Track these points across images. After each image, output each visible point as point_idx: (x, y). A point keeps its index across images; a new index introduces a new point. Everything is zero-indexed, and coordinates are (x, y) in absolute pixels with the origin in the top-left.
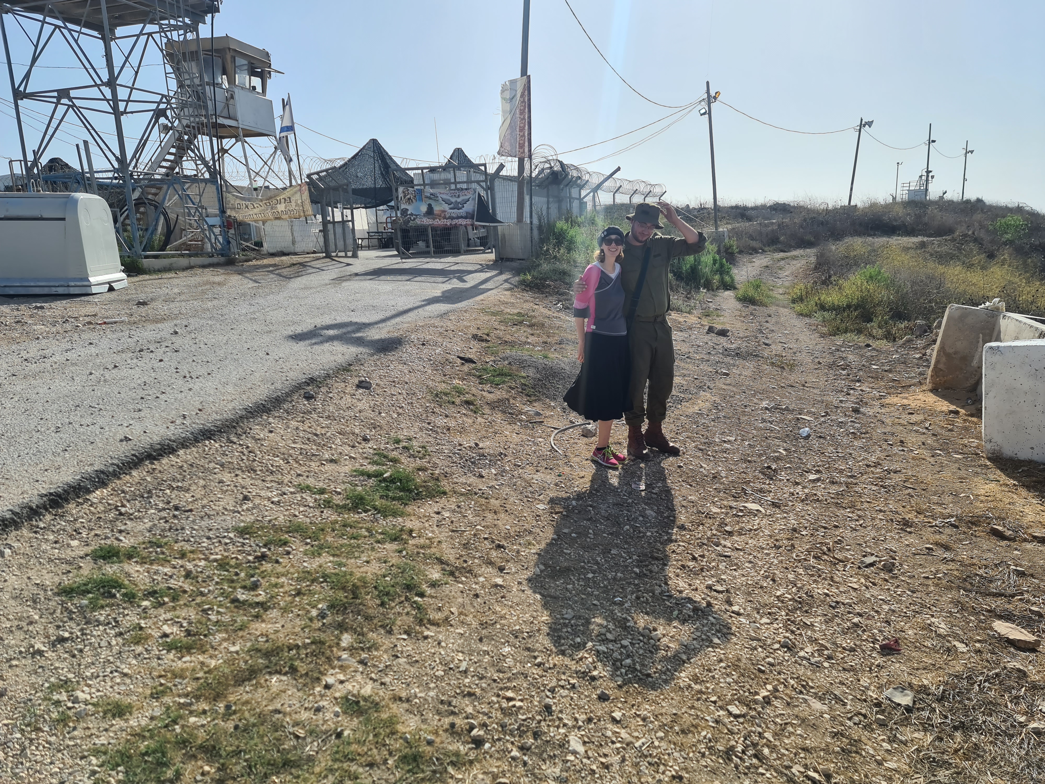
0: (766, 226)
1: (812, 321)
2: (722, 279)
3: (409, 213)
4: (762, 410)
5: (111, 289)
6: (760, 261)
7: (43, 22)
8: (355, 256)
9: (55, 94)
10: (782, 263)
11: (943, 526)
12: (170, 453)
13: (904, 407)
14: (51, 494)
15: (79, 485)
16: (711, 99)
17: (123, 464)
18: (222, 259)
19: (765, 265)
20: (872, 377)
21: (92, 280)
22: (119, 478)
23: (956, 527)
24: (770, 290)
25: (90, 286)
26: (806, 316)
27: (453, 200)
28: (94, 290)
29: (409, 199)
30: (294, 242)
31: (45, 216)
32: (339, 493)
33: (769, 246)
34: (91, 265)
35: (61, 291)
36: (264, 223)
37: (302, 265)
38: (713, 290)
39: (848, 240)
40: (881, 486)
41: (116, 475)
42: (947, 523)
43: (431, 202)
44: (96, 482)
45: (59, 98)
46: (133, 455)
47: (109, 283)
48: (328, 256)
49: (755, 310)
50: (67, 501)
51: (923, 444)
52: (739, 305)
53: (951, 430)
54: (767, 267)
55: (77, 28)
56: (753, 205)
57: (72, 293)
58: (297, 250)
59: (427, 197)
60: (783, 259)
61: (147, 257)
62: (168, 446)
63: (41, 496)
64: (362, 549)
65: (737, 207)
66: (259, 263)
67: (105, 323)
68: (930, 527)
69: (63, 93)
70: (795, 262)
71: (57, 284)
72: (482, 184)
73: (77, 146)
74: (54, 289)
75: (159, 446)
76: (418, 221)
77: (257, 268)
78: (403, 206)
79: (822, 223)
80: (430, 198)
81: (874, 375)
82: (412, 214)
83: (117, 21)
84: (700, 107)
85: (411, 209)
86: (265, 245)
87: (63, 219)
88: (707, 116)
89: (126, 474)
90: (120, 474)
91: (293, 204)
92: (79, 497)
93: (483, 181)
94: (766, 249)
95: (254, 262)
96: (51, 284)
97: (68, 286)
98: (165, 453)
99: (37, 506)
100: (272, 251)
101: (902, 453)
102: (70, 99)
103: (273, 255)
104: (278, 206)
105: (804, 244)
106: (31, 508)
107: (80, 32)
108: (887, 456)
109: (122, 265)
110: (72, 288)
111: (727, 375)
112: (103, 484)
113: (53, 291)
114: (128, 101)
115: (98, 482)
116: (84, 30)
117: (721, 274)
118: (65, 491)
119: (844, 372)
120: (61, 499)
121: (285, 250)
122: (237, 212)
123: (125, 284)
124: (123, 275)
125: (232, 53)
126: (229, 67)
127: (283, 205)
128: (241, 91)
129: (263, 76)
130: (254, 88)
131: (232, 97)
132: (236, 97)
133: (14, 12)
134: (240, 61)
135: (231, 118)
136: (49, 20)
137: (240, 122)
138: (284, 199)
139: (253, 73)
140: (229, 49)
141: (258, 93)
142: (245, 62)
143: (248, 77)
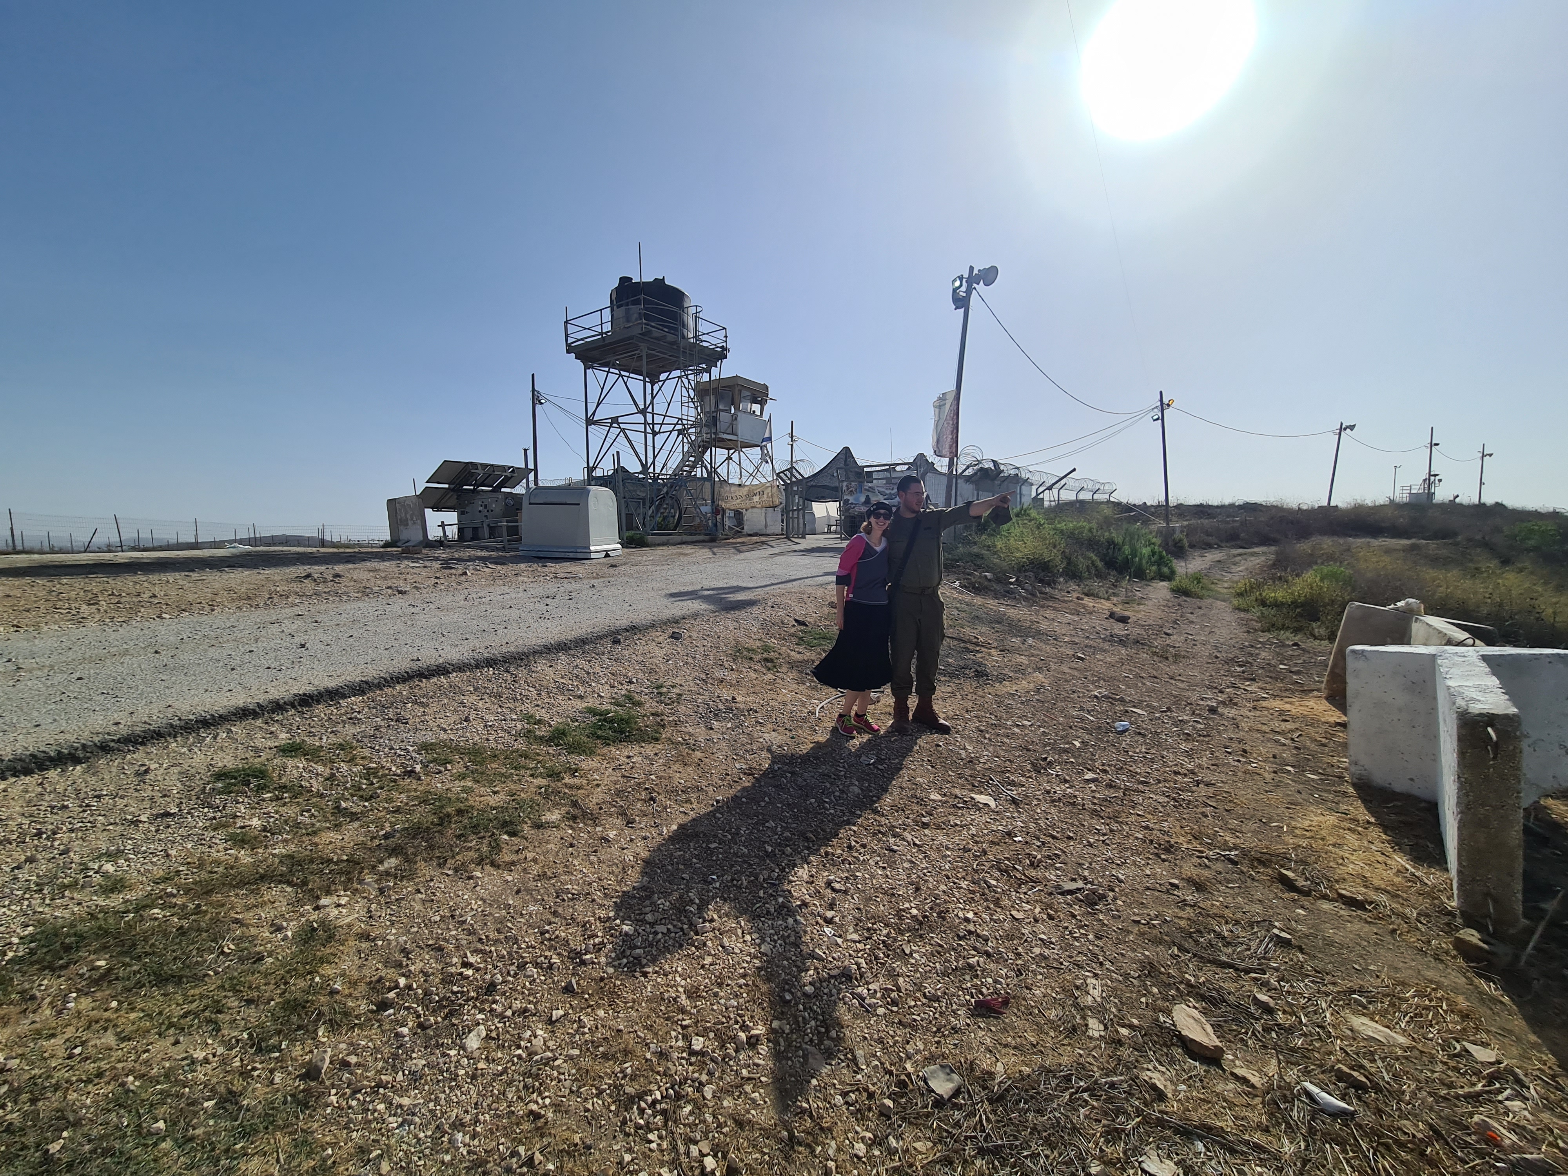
0: (1228, 523)
1: (1249, 616)
2: (1160, 570)
3: (850, 502)
4: (1090, 697)
5: (607, 556)
6: (1212, 556)
7: (608, 372)
8: (804, 537)
9: (610, 421)
10: (1238, 559)
11: (1217, 859)
13: (1282, 712)
16: (1163, 406)
19: (1218, 559)
20: (1271, 677)
21: (592, 548)
23: (1234, 863)
24: (1213, 583)
25: (590, 553)
26: (1244, 610)
27: (888, 492)
28: (593, 555)
30: (766, 526)
31: (568, 502)
32: (551, 726)
33: (1227, 542)
34: (593, 537)
35: (571, 555)
36: (745, 509)
37: (763, 543)
38: (1147, 580)
39: (1315, 539)
40: (1174, 799)
42: (1224, 856)
43: (869, 493)
45: (611, 424)
47: (606, 551)
48: (788, 538)
49: (1185, 601)
51: (1274, 757)
52: (1169, 596)
53: (1324, 745)
54: (1219, 561)
55: (627, 374)
56: (1220, 504)
57: (578, 557)
58: (768, 532)
59: (866, 490)
60: (1240, 555)
61: (653, 534)
65: (1201, 505)
66: (734, 541)
68: (1198, 857)
69: (615, 420)
70: (1253, 558)
71: (569, 550)
76: (857, 509)
77: (728, 544)
78: (846, 497)
79: (1292, 523)
80: (868, 491)
81: (1274, 675)
82: (852, 504)
83: (662, 369)
84: (1152, 414)
85: (851, 499)
86: (745, 527)
87: (578, 505)
88: (1160, 421)
91: (765, 496)
94: (1223, 545)
95: (731, 540)
97: (576, 552)
100: (750, 532)
101: (1236, 763)
102: (618, 424)
103: (750, 535)
104: (754, 497)
105: (1266, 541)
107: (628, 377)
108: (1213, 765)
109: (620, 539)
110: (578, 554)
111: (1082, 659)
113: (567, 555)
114: (662, 424)
116: (632, 375)
117: (1158, 565)
119: (1239, 669)
121: (760, 533)
122: (726, 502)
123: (620, 552)
124: (619, 546)
125: (740, 387)
126: (736, 397)
127: (758, 497)
128: (744, 415)
129: (762, 403)
130: (754, 412)
131: (736, 419)
132: (739, 418)
133: (593, 368)
134: (745, 393)
135: (733, 434)
136: (611, 370)
137: (739, 437)
138: (759, 492)
139: (754, 401)
140: (738, 385)
141: (757, 416)
142: (750, 394)
143: (750, 404)
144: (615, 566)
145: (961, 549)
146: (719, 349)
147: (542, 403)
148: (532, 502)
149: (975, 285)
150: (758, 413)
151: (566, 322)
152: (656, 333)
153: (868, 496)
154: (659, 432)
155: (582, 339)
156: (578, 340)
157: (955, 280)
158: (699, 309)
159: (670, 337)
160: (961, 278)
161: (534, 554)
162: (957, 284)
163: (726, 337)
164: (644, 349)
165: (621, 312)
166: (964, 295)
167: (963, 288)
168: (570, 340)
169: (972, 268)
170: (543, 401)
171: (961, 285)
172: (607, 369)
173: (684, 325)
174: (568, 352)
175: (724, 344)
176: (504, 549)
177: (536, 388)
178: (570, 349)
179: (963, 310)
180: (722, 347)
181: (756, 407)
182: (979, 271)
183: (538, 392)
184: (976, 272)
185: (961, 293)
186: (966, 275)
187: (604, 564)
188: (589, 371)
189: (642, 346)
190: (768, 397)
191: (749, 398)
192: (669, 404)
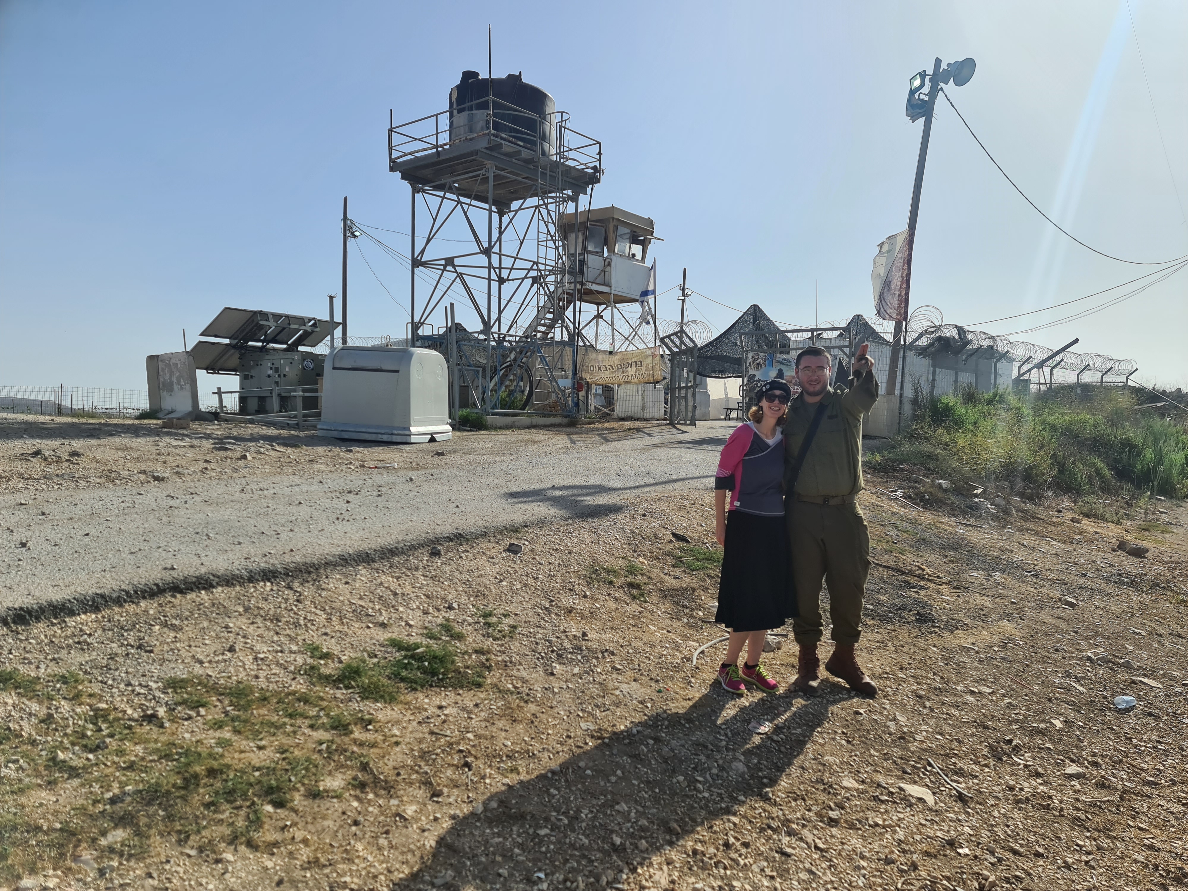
3: (756, 378)
4: (1080, 659)
5: (432, 440)
7: (443, 198)
8: (692, 424)
9: (443, 262)
14: (21, 609)
15: (63, 605)
18: (565, 420)
21: (413, 429)
22: (121, 606)
25: (410, 435)
28: (413, 439)
29: (758, 364)
30: (643, 408)
31: (384, 368)
34: (414, 415)
35: (385, 438)
36: (619, 386)
37: (638, 430)
41: (119, 602)
43: (783, 367)
44: (87, 605)
45: (445, 266)
47: (431, 434)
48: (672, 424)
50: (38, 619)
55: (468, 201)
57: (394, 440)
58: (646, 416)
59: (779, 362)
61: (494, 414)
62: (206, 580)
66: (600, 426)
69: (450, 261)
71: (383, 431)
72: (844, 349)
73: (446, 308)
74: (380, 436)
75: (194, 579)
77: (592, 430)
78: (751, 372)
80: (781, 363)
82: (759, 380)
83: (514, 196)
85: (758, 374)
86: (616, 409)
87: (397, 371)
89: (133, 602)
90: (125, 601)
91: (644, 368)
92: (56, 618)
93: (846, 347)
95: (597, 425)
96: (379, 431)
97: (392, 434)
98: (198, 588)
100: (621, 415)
102: (454, 266)
103: (622, 419)
104: (629, 369)
107: (470, 205)
109: (450, 418)
110: (394, 437)
111: (1072, 605)
112: (96, 609)
113: (380, 438)
114: (511, 269)
115: (91, 606)
116: (474, 202)
118: (40, 608)
121: (634, 415)
122: (591, 374)
123: (446, 436)
124: (449, 428)
125: (616, 223)
126: (611, 235)
127: (634, 369)
128: (620, 260)
129: (644, 244)
130: (634, 255)
131: (609, 264)
132: (613, 264)
133: (423, 191)
134: (622, 230)
135: (604, 284)
136: (448, 195)
137: (613, 288)
138: (636, 362)
139: (634, 240)
140: (613, 218)
141: (637, 260)
142: (629, 231)
143: (628, 245)
144: (442, 454)
145: (907, 447)
146: (590, 171)
147: (355, 236)
148: (337, 366)
149: (942, 85)
150: (639, 257)
151: (391, 130)
152: (507, 147)
153: (780, 371)
154: (508, 280)
155: (410, 154)
156: (405, 155)
157: (913, 79)
159: (526, 154)
160: (923, 75)
161: (335, 434)
162: (917, 83)
163: (600, 154)
164: (490, 168)
165: (462, 119)
166: (926, 98)
167: (926, 90)
168: (395, 154)
169: (938, 62)
170: (357, 233)
171: (922, 85)
172: (441, 193)
173: (544, 137)
174: (392, 169)
175: (597, 164)
176: (297, 427)
177: (348, 216)
178: (394, 166)
179: (922, 120)
180: (595, 168)
181: (637, 249)
182: (949, 65)
183: (351, 221)
184: (944, 66)
185: (922, 97)
186: (930, 71)
187: (428, 451)
188: (419, 196)
189: (489, 164)
190: (652, 235)
191: (628, 236)
192: (522, 243)
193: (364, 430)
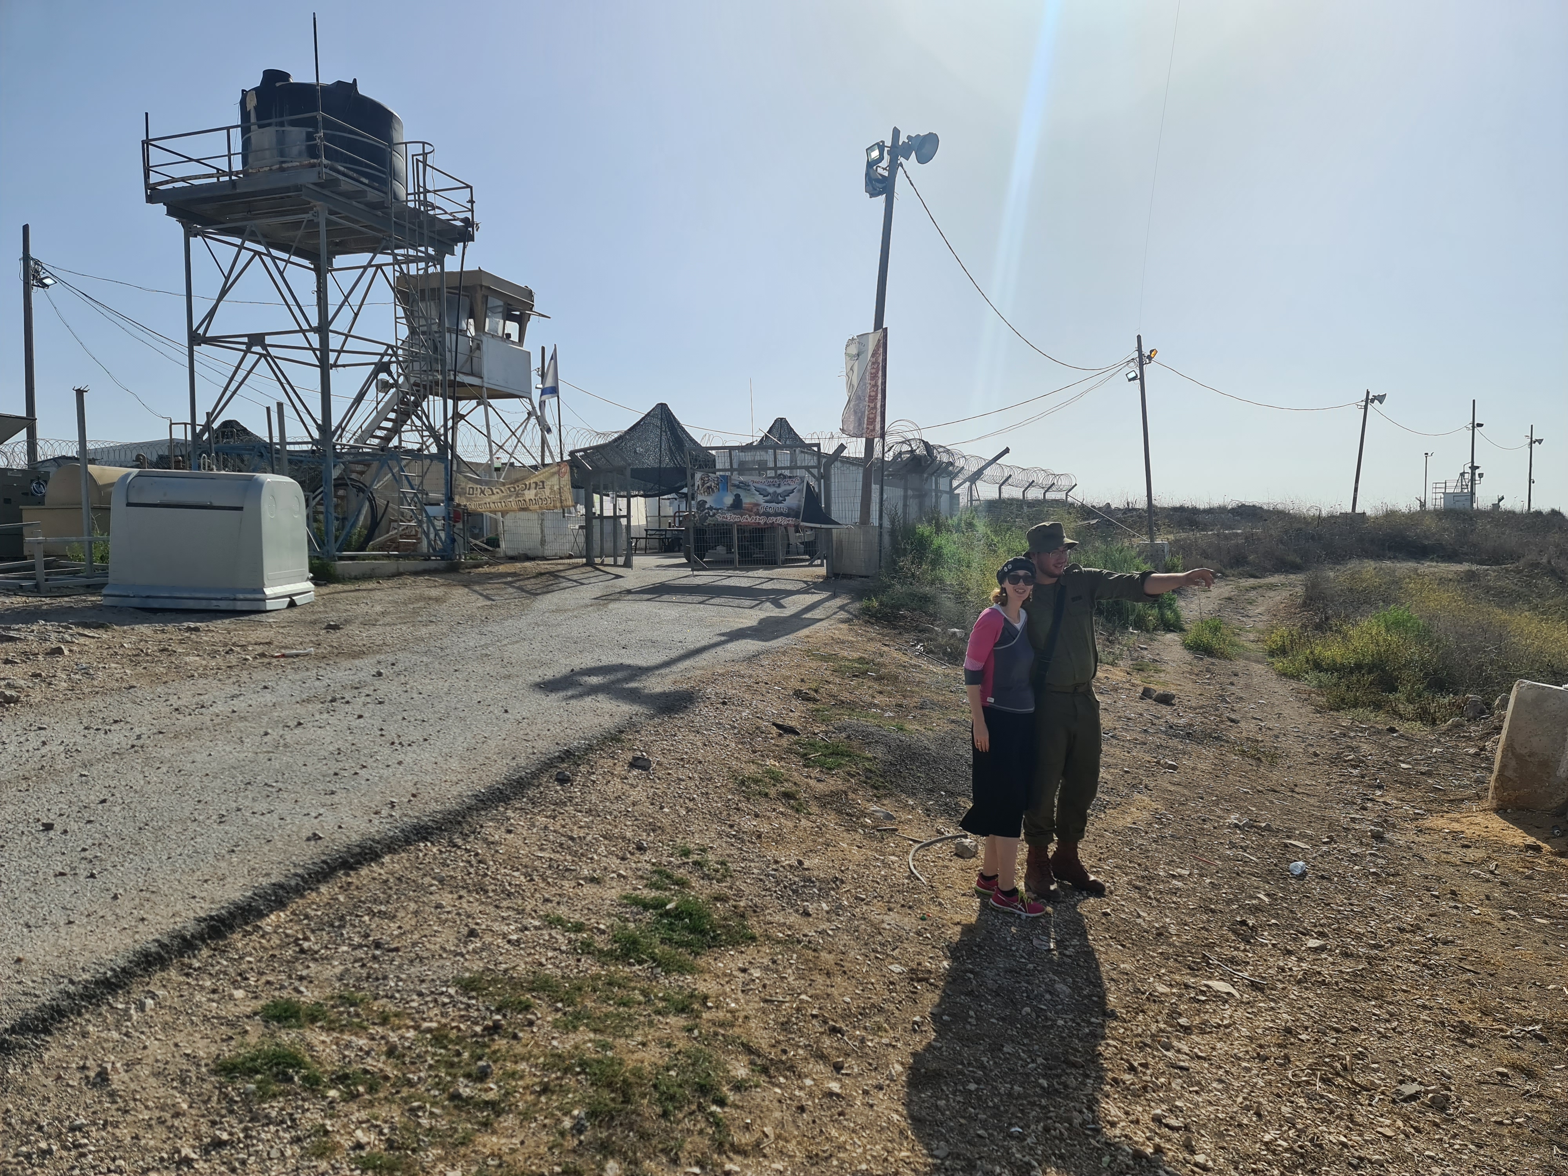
1: (1302, 685)
2: (1162, 614)
3: (707, 506)
4: (1229, 827)
5: (292, 604)
7: (241, 247)
8: (628, 564)
9: (246, 340)
12: (372, 860)
13: (1455, 835)
14: (211, 918)
15: (250, 905)
16: (1142, 359)
17: (309, 875)
18: (443, 564)
21: (268, 591)
22: (302, 896)
25: (264, 600)
26: (1296, 677)
27: (771, 490)
28: (270, 605)
29: (708, 488)
30: (543, 542)
31: (216, 504)
32: (603, 932)
34: (269, 572)
35: (224, 605)
36: (504, 514)
38: (1150, 632)
41: (299, 891)
43: (739, 491)
44: (271, 901)
45: (249, 345)
46: (324, 862)
47: (290, 596)
48: (590, 564)
50: (232, 929)
55: (285, 256)
56: (1207, 506)
57: (239, 608)
59: (734, 485)
60: (1253, 588)
61: (341, 558)
62: (370, 849)
63: (199, 920)
64: (635, 1023)
66: (493, 570)
67: (283, 656)
69: (256, 339)
71: (219, 596)
72: (812, 469)
73: (268, 409)
74: (215, 603)
75: (358, 850)
76: (720, 518)
77: (490, 577)
78: (700, 498)
80: (738, 487)
82: (711, 508)
83: (338, 248)
84: (1129, 370)
85: (711, 501)
86: (503, 545)
87: (240, 509)
88: (1138, 382)
89: (312, 890)
90: (304, 890)
91: (547, 491)
92: (247, 924)
93: (814, 466)
95: (486, 569)
96: (212, 596)
97: (235, 599)
98: (365, 859)
99: (192, 936)
100: (511, 553)
101: (1455, 911)
102: (265, 347)
103: (513, 559)
104: (526, 492)
105: (1285, 566)
106: (184, 938)
107: (288, 262)
108: (1431, 915)
109: (311, 571)
110: (239, 603)
111: (1174, 768)
112: (281, 904)
113: (214, 605)
115: (275, 901)
116: (294, 259)
117: (1160, 608)
118: (230, 913)
120: (224, 925)
121: (530, 553)
122: (469, 499)
123: (311, 597)
124: (310, 585)
125: (484, 292)
126: (479, 308)
127: (533, 492)
128: (491, 340)
129: (522, 321)
130: (509, 336)
131: (478, 347)
132: (484, 347)
133: (204, 235)
134: (494, 302)
135: (472, 374)
136: (248, 244)
137: (485, 379)
138: (536, 483)
139: (509, 317)
140: (481, 286)
141: (513, 342)
142: (501, 303)
143: (502, 322)
144: (336, 627)
146: (459, 223)
147: (45, 286)
148: (131, 501)
149: (902, 160)
150: (515, 337)
151: (147, 143)
152: (346, 184)
153: (737, 496)
154: (335, 365)
155: (183, 179)
156: (174, 180)
157: (869, 150)
158: (428, 149)
159: (373, 195)
160: (881, 146)
161: (136, 602)
162: (875, 154)
163: (472, 202)
164: (321, 212)
165: (264, 137)
166: (886, 174)
167: (885, 163)
168: (154, 178)
169: (896, 133)
170: (48, 281)
171: (881, 158)
172: (238, 241)
173: (393, 174)
174: (150, 199)
175: (469, 215)
177: (32, 254)
178: (153, 195)
179: (883, 197)
180: (466, 220)
181: (512, 328)
182: (909, 137)
183: (37, 262)
184: (903, 139)
185: (880, 170)
186: (888, 143)
187: (291, 623)
188: (196, 242)
189: (320, 206)
190: (531, 310)
191: (500, 309)
192: (356, 315)
193: (185, 595)
